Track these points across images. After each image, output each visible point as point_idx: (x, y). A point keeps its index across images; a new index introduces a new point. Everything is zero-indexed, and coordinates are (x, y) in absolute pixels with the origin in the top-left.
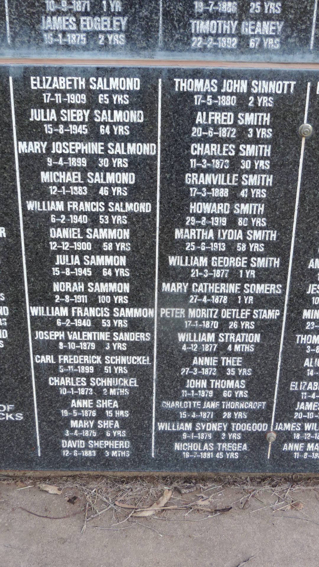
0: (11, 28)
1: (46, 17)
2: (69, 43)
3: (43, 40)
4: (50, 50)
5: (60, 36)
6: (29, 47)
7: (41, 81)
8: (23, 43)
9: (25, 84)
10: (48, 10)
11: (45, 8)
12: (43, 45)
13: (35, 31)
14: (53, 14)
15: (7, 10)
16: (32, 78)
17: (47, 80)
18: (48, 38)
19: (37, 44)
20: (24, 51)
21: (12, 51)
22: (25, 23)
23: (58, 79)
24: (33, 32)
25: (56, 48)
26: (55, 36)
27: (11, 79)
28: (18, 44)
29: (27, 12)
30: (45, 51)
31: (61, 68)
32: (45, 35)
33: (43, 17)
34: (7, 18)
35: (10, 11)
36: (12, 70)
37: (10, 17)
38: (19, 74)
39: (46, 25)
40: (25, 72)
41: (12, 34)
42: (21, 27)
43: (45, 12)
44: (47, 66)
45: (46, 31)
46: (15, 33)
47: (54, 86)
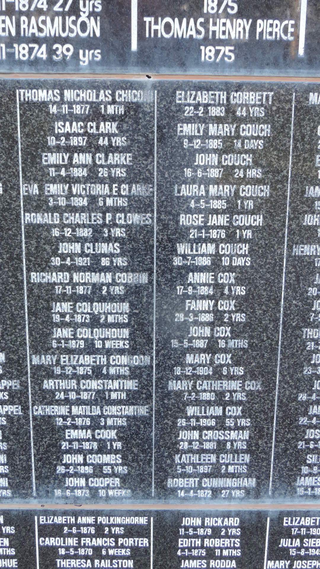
0: (273, 484)
1: (300, 477)
2: (316, 494)
3: (296, 492)
4: (300, 499)
5: (309, 489)
6: (285, 497)
7: (292, 521)
8: (280, 494)
9: (279, 522)
10: (302, 473)
11: (301, 472)
12: (296, 495)
13: (291, 486)
14: (306, 475)
15: (271, 473)
16: (285, 518)
17: (296, 520)
18: (300, 491)
19: (292, 495)
20: (280, 500)
21: (271, 500)
22: (283, 482)
23: (305, 519)
24: (289, 487)
25: (305, 497)
26: (306, 490)
27: (268, 519)
28: (276, 495)
29: (287, 474)
30: (297, 500)
31: (308, 512)
32: (298, 489)
33: (298, 478)
34: (271, 478)
35: (274, 474)
36: (271, 513)
37: (273, 477)
38: (276, 515)
39: (299, 483)
40: (280, 515)
41: (273, 488)
42: (281, 484)
43: (300, 474)
44: (297, 510)
45: (299, 487)
46: (275, 488)
47: (301, 523)
